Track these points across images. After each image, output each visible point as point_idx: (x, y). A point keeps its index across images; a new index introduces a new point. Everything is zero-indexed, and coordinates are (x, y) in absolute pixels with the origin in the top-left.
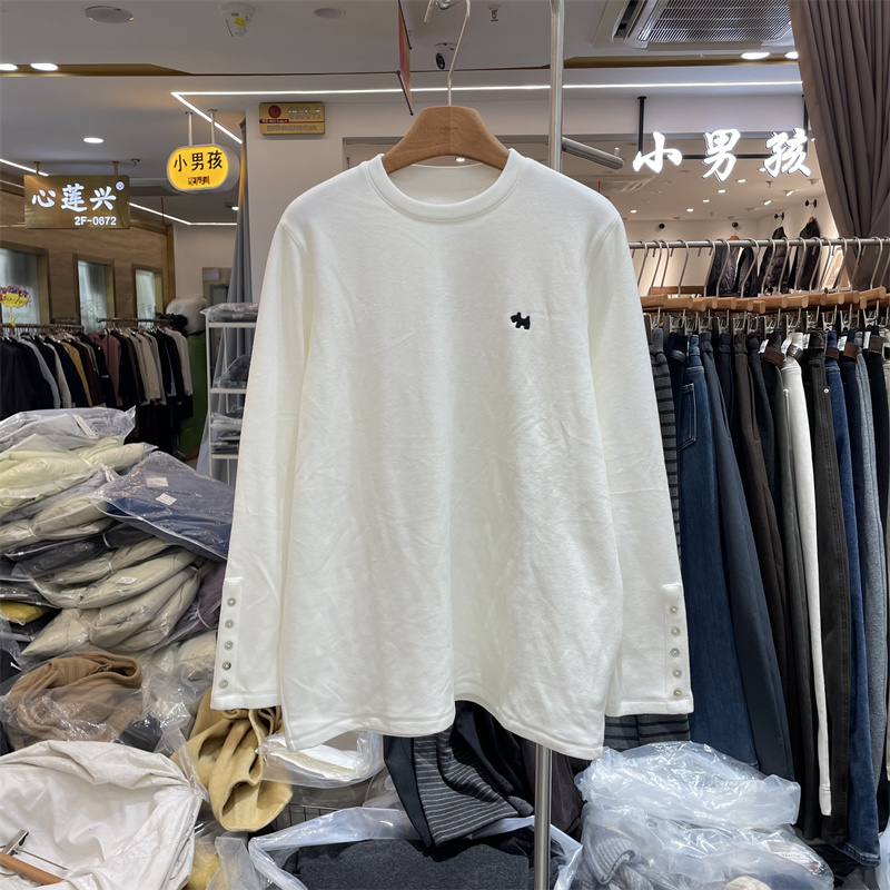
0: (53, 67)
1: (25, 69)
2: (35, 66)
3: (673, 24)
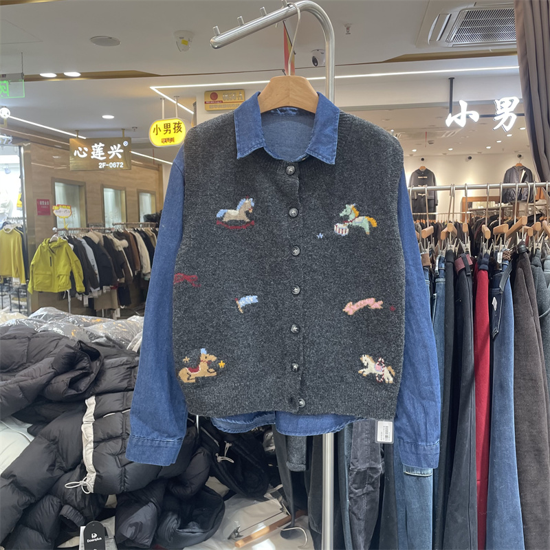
0: (78, 75)
1: (61, 76)
2: (67, 74)
3: (469, 30)
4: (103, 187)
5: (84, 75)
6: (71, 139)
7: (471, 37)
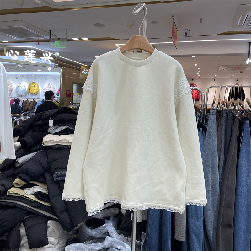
0: (87, 39)
1: (80, 39)
2: (83, 39)
5: (89, 39)
6: (81, 66)
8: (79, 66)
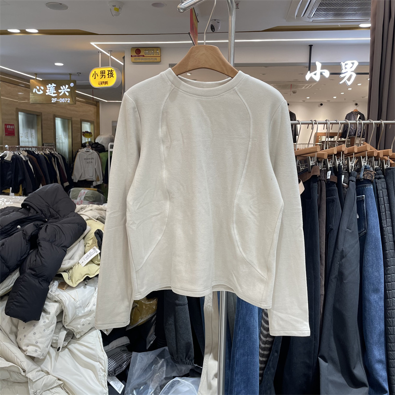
0: (36, 31)
1: (23, 32)
3: (325, 10)
4: (55, 116)
5: (41, 32)
6: (31, 80)
7: (326, 15)
8: (28, 80)
